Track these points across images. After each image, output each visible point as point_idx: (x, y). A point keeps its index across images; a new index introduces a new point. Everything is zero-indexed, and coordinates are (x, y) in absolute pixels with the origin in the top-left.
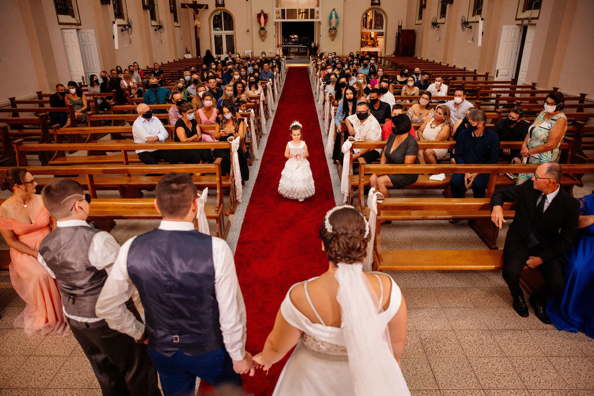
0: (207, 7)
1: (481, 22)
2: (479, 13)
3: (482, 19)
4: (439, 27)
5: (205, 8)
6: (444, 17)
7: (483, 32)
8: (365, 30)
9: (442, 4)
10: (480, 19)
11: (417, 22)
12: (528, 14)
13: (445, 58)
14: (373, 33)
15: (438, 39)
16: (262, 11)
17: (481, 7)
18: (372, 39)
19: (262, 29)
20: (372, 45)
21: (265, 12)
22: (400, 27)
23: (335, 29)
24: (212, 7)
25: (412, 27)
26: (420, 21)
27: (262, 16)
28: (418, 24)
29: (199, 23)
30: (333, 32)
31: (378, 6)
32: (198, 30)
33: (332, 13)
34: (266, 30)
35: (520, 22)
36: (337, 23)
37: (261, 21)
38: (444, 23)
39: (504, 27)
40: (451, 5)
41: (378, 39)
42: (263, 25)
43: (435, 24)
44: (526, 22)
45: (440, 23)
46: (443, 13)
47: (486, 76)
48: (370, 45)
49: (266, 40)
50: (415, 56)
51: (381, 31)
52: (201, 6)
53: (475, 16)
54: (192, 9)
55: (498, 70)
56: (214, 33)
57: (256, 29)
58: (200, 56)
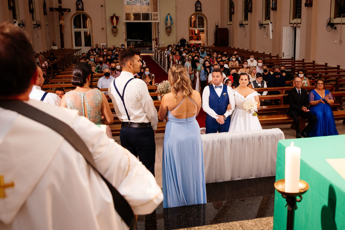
0: (69, 11)
1: (270, 25)
2: (269, 19)
3: (271, 23)
4: (244, 27)
5: (68, 12)
6: (247, 20)
7: (272, 31)
8: (191, 29)
9: (245, 13)
10: (270, 22)
11: (229, 23)
12: (295, 21)
13: (250, 47)
14: (196, 30)
15: (244, 34)
16: (114, 14)
17: (269, 15)
18: (196, 34)
19: (115, 27)
20: (196, 39)
21: (117, 15)
22: (217, 26)
23: (170, 27)
24: (74, 11)
25: (225, 26)
26: (231, 22)
27: (115, 18)
28: (229, 25)
29: (64, 23)
30: (169, 30)
31: (200, 12)
32: (62, 28)
33: (167, 16)
34: (117, 28)
35: (292, 25)
36: (172, 24)
37: (114, 22)
38: (247, 24)
39: (284, 28)
40: (251, 13)
41: (200, 35)
42: (115, 25)
43: (241, 25)
44: (295, 25)
45: (245, 24)
46: (246, 18)
47: (277, 56)
48: (195, 39)
49: (118, 35)
50: (229, 46)
51: (202, 29)
52: (65, 10)
53: (266, 21)
54: (58, 12)
55: (283, 53)
56: (75, 30)
57: (109, 28)
58: (64, 47)
